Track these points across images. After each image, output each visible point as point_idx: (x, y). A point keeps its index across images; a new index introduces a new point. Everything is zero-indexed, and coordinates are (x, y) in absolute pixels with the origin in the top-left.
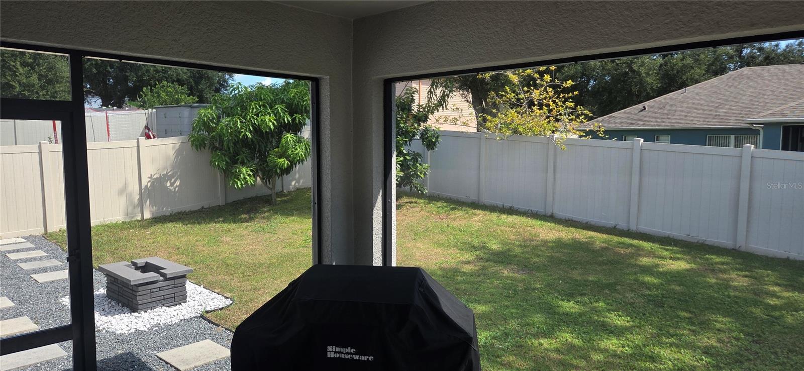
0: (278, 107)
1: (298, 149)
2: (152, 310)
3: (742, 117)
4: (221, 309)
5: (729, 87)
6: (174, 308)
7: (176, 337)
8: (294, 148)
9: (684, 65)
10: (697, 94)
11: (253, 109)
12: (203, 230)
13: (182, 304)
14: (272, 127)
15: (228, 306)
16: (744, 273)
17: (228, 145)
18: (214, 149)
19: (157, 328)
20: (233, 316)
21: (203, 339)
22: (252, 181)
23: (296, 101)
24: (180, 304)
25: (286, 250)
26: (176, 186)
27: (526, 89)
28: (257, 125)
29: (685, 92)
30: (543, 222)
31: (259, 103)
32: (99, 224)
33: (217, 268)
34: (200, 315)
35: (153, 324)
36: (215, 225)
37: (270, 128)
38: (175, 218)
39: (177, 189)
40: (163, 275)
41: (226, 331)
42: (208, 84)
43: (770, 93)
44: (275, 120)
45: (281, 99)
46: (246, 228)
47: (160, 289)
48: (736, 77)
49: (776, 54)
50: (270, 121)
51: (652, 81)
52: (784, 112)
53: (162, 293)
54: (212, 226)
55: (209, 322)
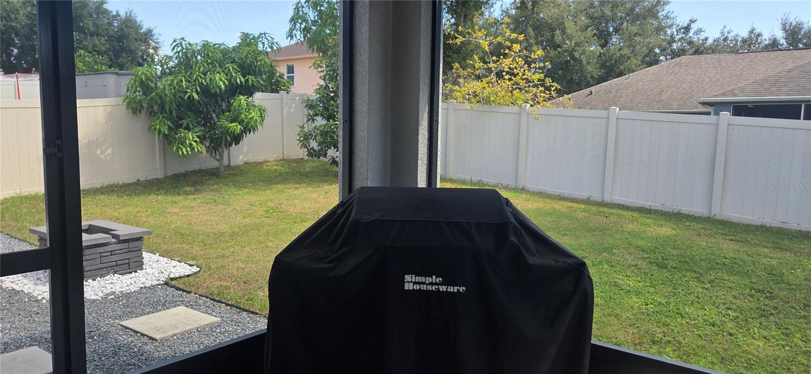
0: (229, 66)
1: (253, 113)
2: (102, 278)
3: (684, 102)
4: (188, 276)
5: (670, 74)
6: (129, 275)
7: (140, 305)
8: (248, 112)
9: (622, 55)
10: (640, 80)
11: (199, 68)
12: (143, 202)
13: (138, 271)
14: (223, 86)
15: (196, 273)
16: (730, 238)
17: (170, 107)
18: (152, 114)
19: (113, 296)
20: (205, 283)
21: (175, 307)
22: (199, 147)
23: (248, 61)
24: (136, 272)
25: (247, 220)
26: (108, 155)
27: (494, 58)
28: (204, 86)
29: (629, 78)
30: (517, 194)
31: (207, 61)
32: (15, 196)
33: (170, 238)
34: (163, 282)
35: (106, 292)
36: (156, 196)
37: (220, 89)
38: (107, 191)
39: (108, 158)
40: (115, 236)
41: (201, 297)
42: (130, 58)
43: (708, 80)
44: (226, 79)
45: (231, 59)
46: (194, 200)
47: (112, 253)
48: (675, 65)
49: (705, 48)
50: (220, 81)
51: (592, 69)
52: (734, 92)
53: (114, 258)
54: (153, 197)
55: (177, 290)
